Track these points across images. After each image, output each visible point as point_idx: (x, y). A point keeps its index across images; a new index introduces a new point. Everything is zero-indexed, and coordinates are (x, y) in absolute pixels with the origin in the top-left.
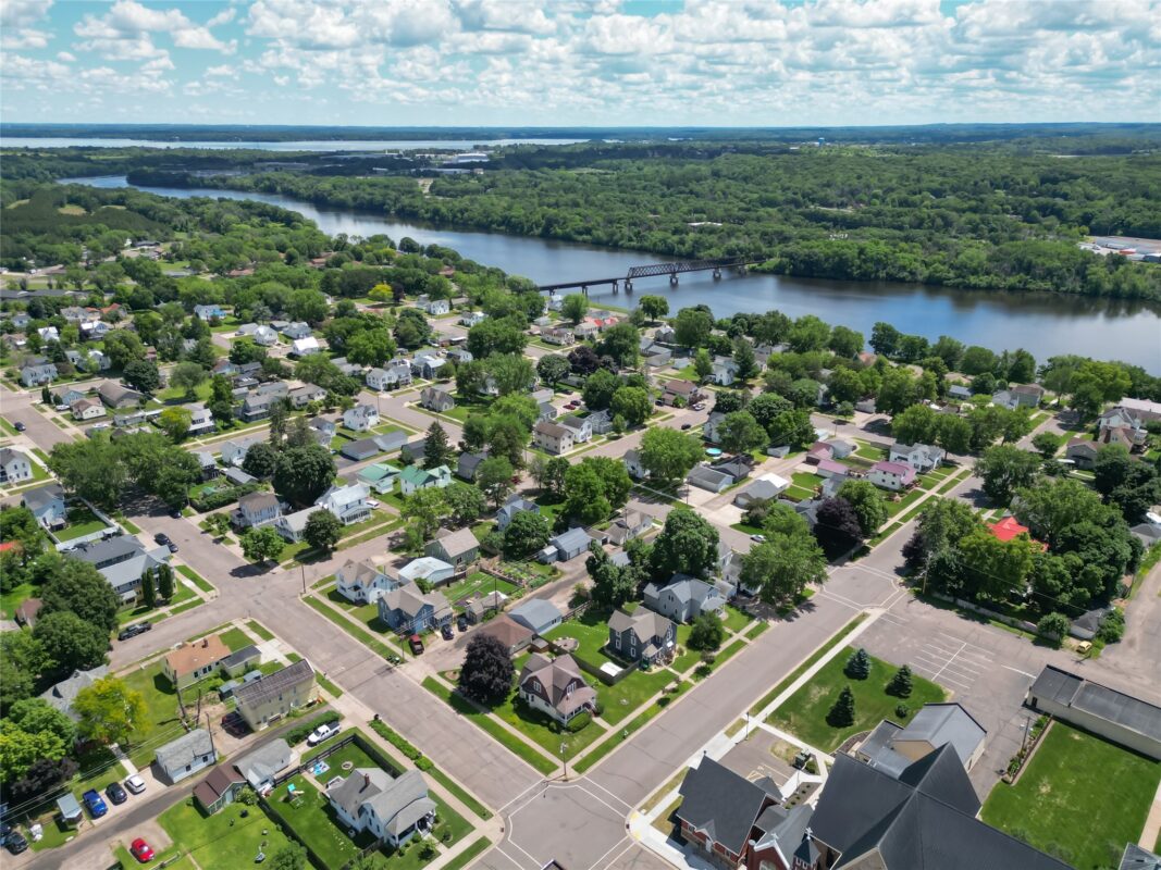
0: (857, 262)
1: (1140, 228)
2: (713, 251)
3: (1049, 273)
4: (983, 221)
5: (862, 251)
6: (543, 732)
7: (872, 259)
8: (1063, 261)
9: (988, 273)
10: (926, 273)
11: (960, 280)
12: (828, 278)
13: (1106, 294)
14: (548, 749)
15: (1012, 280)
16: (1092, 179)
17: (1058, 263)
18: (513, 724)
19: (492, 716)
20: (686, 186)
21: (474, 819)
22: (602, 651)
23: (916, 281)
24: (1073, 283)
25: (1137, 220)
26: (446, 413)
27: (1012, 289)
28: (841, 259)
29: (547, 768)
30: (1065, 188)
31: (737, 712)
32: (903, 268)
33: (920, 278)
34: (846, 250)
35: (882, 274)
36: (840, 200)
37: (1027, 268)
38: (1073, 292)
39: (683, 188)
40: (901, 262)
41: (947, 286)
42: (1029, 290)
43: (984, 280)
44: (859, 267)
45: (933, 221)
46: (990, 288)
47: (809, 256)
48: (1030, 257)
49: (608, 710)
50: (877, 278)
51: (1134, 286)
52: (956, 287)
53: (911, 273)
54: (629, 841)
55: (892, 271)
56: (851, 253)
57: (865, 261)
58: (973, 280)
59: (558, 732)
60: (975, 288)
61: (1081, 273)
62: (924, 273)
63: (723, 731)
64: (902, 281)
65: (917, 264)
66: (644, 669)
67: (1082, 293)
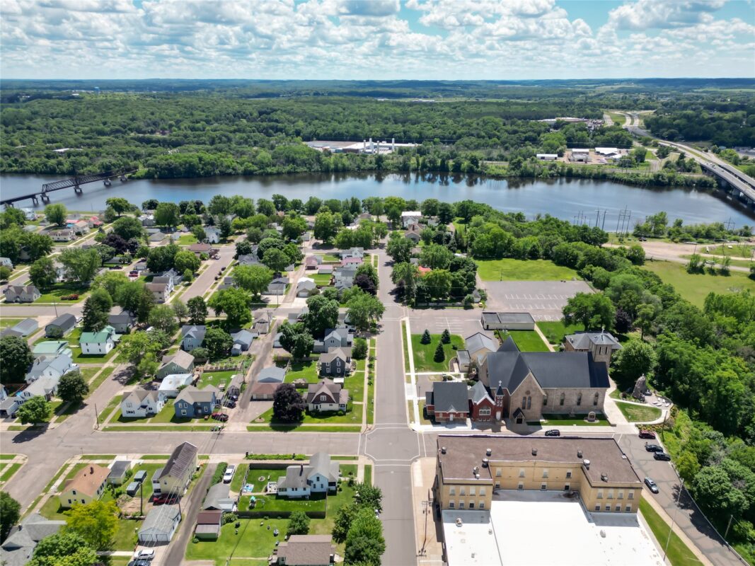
0: (201, 166)
1: (324, 135)
2: (90, 168)
3: (304, 163)
4: (249, 137)
5: (200, 159)
6: (337, 418)
7: (209, 163)
8: (308, 155)
9: (274, 166)
10: (242, 168)
11: (262, 171)
12: (185, 177)
13: (332, 171)
14: (348, 423)
15: (288, 168)
16: (285, 111)
17: (305, 157)
18: (319, 422)
19: (303, 425)
20: (22, 124)
21: (354, 462)
22: (320, 377)
23: (238, 174)
24: (316, 167)
25: (321, 132)
26: (37, 302)
27: (289, 173)
28: (190, 165)
29: (358, 430)
30: (275, 116)
31: (403, 375)
32: (228, 167)
33: (240, 172)
34: (191, 159)
35: (217, 172)
36: (149, 129)
37: (293, 161)
38: (318, 171)
39: (20, 126)
40: (225, 164)
41: (256, 175)
42: (298, 173)
43: (274, 170)
44: (203, 169)
45: (220, 139)
46: (279, 174)
47: (168, 164)
48: (293, 154)
49: (355, 397)
50: (215, 174)
51: (344, 165)
52: (261, 174)
53: (234, 169)
54: (420, 435)
55: (223, 169)
56: (195, 160)
57: (205, 165)
58: (269, 170)
59: (344, 414)
60: (271, 174)
61: (319, 160)
62: (241, 169)
63: (405, 383)
64: (230, 174)
65: (235, 164)
66: (348, 376)
67: (322, 171)
